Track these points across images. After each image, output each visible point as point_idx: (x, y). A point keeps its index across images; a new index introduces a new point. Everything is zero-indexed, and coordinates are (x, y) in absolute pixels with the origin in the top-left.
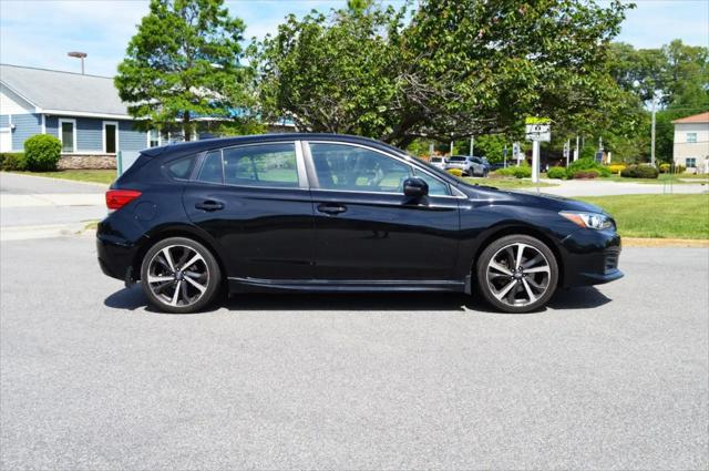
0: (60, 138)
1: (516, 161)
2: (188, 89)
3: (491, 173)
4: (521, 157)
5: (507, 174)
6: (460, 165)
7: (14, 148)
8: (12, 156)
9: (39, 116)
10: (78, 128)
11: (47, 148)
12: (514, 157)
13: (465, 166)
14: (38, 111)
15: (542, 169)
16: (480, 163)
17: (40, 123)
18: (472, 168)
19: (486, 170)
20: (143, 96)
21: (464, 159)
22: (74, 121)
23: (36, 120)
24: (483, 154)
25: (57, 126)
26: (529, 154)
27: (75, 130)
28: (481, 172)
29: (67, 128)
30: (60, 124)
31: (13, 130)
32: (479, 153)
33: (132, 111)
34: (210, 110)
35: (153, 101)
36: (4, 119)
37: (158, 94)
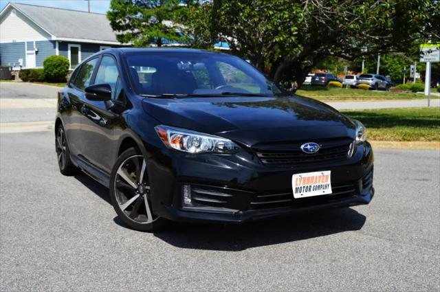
0: (69, 58)
1: (412, 79)
2: (160, 22)
3: (392, 88)
4: (417, 76)
5: (405, 89)
6: (368, 81)
7: (37, 65)
9: (54, 42)
10: (82, 51)
11: (59, 65)
12: (411, 76)
13: (371, 81)
14: (54, 38)
15: (433, 85)
16: (383, 80)
18: (377, 84)
19: (388, 86)
20: (128, 27)
21: (371, 77)
22: (79, 46)
23: (52, 45)
24: (388, 73)
25: (67, 50)
26: (423, 74)
27: (80, 53)
28: (384, 87)
29: (74, 51)
30: (69, 48)
31: (37, 52)
32: (384, 72)
33: (120, 38)
34: (177, 38)
35: (136, 30)
36: (30, 44)
37: (139, 25)
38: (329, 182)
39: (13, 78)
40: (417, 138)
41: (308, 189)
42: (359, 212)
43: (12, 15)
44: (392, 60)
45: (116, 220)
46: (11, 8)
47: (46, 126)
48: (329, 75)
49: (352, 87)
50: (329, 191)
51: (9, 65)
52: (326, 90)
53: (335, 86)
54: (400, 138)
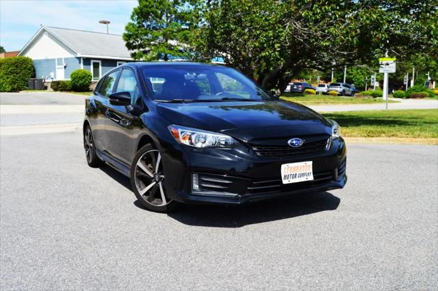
0: (92, 72)
1: (373, 87)
2: (167, 41)
3: (356, 94)
4: (376, 84)
5: (367, 95)
6: (336, 89)
7: (65, 78)
8: (63, 83)
9: (79, 58)
10: (102, 66)
11: (83, 78)
12: (372, 84)
13: (339, 89)
14: (79, 55)
15: (390, 92)
16: (349, 88)
17: (80, 63)
18: (344, 91)
19: (353, 92)
20: (141, 46)
21: (339, 85)
22: (100, 62)
23: (78, 61)
24: (353, 82)
25: (90, 65)
26: (381, 82)
27: (100, 67)
28: (350, 93)
29: (96, 66)
30: (92, 64)
31: (65, 67)
32: (349, 81)
33: (133, 55)
34: (181, 54)
35: (147, 49)
36: (59, 60)
37: (150, 44)
38: (311, 171)
39: (46, 88)
40: (379, 134)
41: (295, 176)
42: (334, 195)
43: (45, 37)
44: (357, 71)
45: (136, 203)
46: (44, 31)
47: (74, 127)
48: (305, 84)
49: (324, 93)
50: (311, 178)
51: (43, 77)
52: (303, 96)
53: (310, 93)
54: (365, 135)
